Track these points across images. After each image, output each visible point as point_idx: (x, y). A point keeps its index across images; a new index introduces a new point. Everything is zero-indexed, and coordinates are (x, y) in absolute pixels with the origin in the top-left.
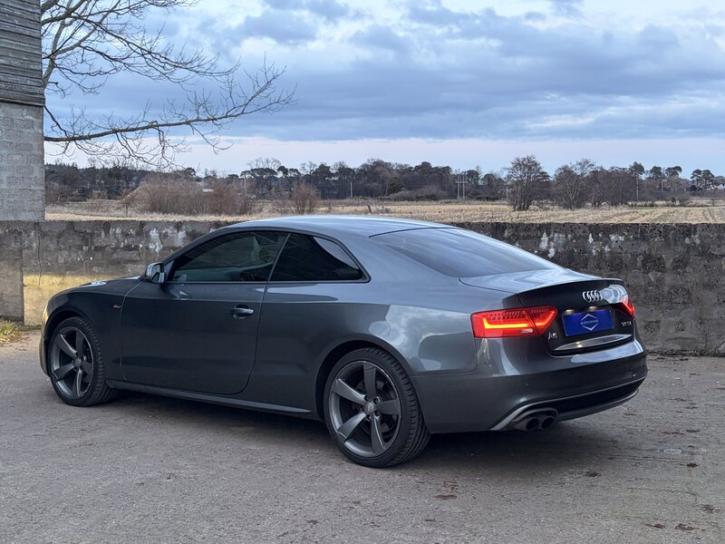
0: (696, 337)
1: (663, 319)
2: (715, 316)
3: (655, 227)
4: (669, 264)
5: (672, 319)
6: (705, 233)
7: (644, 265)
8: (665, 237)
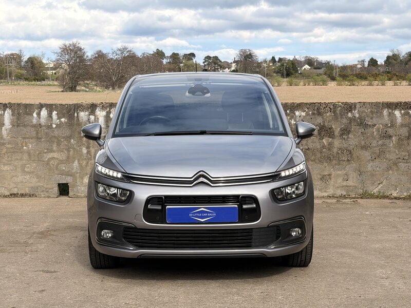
0: (356, 185)
1: (333, 172)
2: (370, 169)
3: (327, 104)
4: (337, 132)
5: (339, 172)
6: (361, 109)
7: (319, 134)
8: (334, 112)
